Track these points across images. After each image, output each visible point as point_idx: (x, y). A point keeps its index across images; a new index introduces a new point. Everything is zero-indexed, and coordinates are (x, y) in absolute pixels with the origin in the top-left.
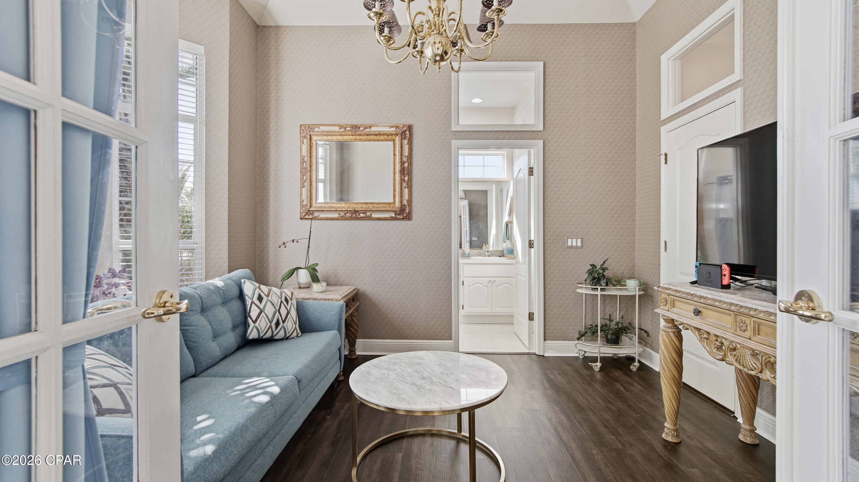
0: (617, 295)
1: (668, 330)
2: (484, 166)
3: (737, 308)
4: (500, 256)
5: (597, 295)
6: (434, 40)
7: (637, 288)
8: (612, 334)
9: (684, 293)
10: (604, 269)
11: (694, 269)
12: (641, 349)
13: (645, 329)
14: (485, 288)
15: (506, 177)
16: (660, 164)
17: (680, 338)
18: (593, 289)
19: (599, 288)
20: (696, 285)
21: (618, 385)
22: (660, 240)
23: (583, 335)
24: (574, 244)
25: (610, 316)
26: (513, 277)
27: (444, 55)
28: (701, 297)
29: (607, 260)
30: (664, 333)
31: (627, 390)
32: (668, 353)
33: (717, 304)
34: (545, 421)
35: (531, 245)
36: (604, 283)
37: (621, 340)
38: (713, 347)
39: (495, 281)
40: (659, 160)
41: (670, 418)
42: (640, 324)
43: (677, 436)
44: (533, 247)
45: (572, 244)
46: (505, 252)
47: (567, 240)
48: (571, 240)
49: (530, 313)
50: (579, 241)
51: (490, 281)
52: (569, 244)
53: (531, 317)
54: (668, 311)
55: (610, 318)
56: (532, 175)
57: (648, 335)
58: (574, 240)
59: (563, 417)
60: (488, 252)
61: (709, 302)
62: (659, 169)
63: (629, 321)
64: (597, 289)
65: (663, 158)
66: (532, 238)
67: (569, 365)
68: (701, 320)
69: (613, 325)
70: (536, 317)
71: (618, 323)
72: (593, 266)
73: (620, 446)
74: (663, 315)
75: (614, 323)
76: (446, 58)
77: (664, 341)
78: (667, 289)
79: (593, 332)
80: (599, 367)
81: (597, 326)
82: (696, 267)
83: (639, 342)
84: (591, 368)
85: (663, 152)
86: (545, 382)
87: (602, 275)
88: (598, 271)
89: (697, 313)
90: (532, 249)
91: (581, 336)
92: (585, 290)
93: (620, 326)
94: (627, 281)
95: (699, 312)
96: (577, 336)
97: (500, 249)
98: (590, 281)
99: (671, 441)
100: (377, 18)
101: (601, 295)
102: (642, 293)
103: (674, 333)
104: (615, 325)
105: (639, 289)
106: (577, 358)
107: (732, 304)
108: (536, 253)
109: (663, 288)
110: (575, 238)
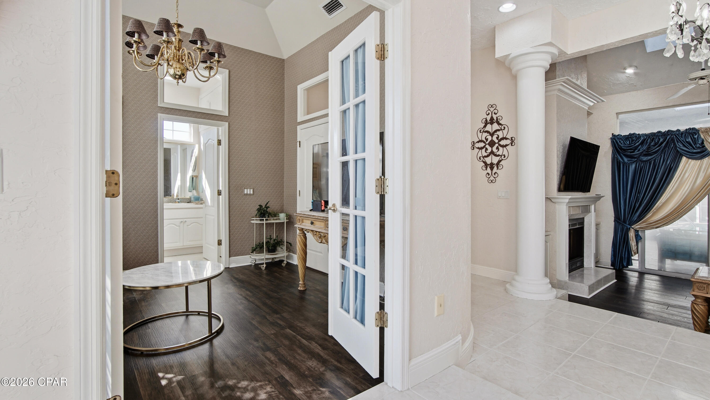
0: (274, 223)
1: (301, 235)
2: (173, 130)
3: (325, 218)
4: (188, 203)
5: (263, 223)
6: (176, 65)
7: (285, 218)
8: (272, 247)
9: (307, 215)
10: (267, 208)
11: (311, 204)
12: (287, 254)
13: (289, 242)
14: (177, 227)
15: (192, 141)
16: (297, 147)
17: (305, 238)
18: (261, 220)
19: (264, 219)
20: (312, 211)
21: (276, 274)
22: (297, 189)
23: (254, 250)
24: (249, 193)
25: (270, 236)
26: (202, 218)
27: (182, 76)
28: (313, 216)
29: (269, 202)
30: (299, 236)
31: (281, 275)
32: (301, 247)
33: (319, 218)
34: (238, 296)
35: (219, 193)
36: (267, 216)
37: (277, 250)
38: (318, 237)
39: (186, 221)
40: (297, 144)
41: (302, 279)
42: (286, 240)
43: (305, 287)
44: (221, 195)
45: (247, 193)
46: (192, 199)
47: (244, 190)
48: (246, 189)
49: (218, 240)
50: (252, 190)
51: (182, 222)
52: (246, 192)
53: (220, 243)
54: (301, 225)
55: (270, 238)
56: (221, 145)
57: (291, 245)
58: (249, 190)
59: (248, 292)
60: (178, 199)
61: (316, 217)
62: (296, 149)
63: (281, 238)
64: (263, 219)
65: (298, 143)
66: (221, 189)
67: (247, 269)
68: (313, 226)
69: (272, 242)
70: (223, 242)
71: (274, 240)
72: (260, 206)
73: (279, 297)
74: (298, 227)
75: (272, 240)
76: (183, 78)
77: (299, 240)
78: (300, 214)
79: (261, 247)
80: (265, 267)
81: (263, 243)
82: (312, 202)
83: (286, 250)
84: (260, 268)
85: (298, 140)
86: (234, 280)
87: (266, 211)
88: (263, 209)
89: (312, 223)
90: (220, 196)
91: (253, 250)
92: (256, 221)
93: (276, 241)
94: (280, 214)
95: (313, 223)
96: (251, 251)
97: (188, 197)
98: (259, 215)
99: (303, 289)
100: (136, 44)
101: (266, 223)
102: (288, 220)
103: (303, 235)
104: (273, 241)
105: (286, 218)
106: (251, 265)
107: (324, 217)
108: (224, 199)
109: (298, 214)
110: (249, 189)
